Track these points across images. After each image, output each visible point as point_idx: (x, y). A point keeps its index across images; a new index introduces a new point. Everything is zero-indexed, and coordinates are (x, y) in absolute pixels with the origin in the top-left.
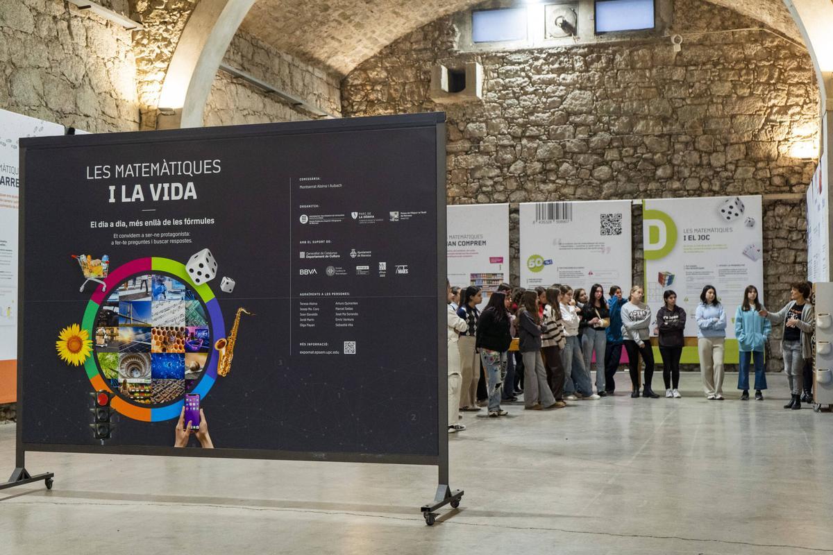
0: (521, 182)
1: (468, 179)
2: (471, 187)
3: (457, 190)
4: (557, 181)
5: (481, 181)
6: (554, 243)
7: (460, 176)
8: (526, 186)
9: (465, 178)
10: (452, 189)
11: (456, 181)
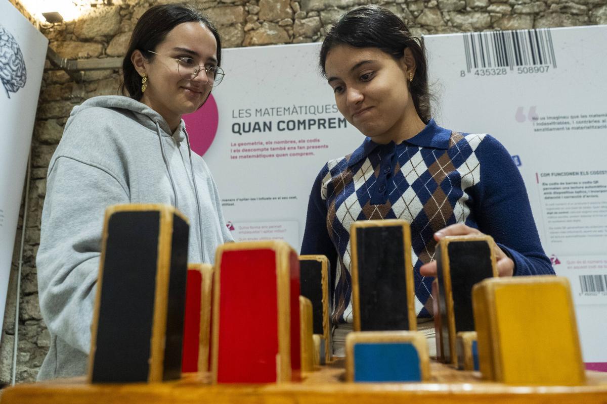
0: (412, 12)
1: (294, 12)
2: (302, 25)
3: (271, 32)
4: (491, 8)
5: (323, 14)
6: (520, 117)
7: (279, 6)
8: (423, 19)
9: (289, 10)
10: (262, 30)
11: (270, 16)
